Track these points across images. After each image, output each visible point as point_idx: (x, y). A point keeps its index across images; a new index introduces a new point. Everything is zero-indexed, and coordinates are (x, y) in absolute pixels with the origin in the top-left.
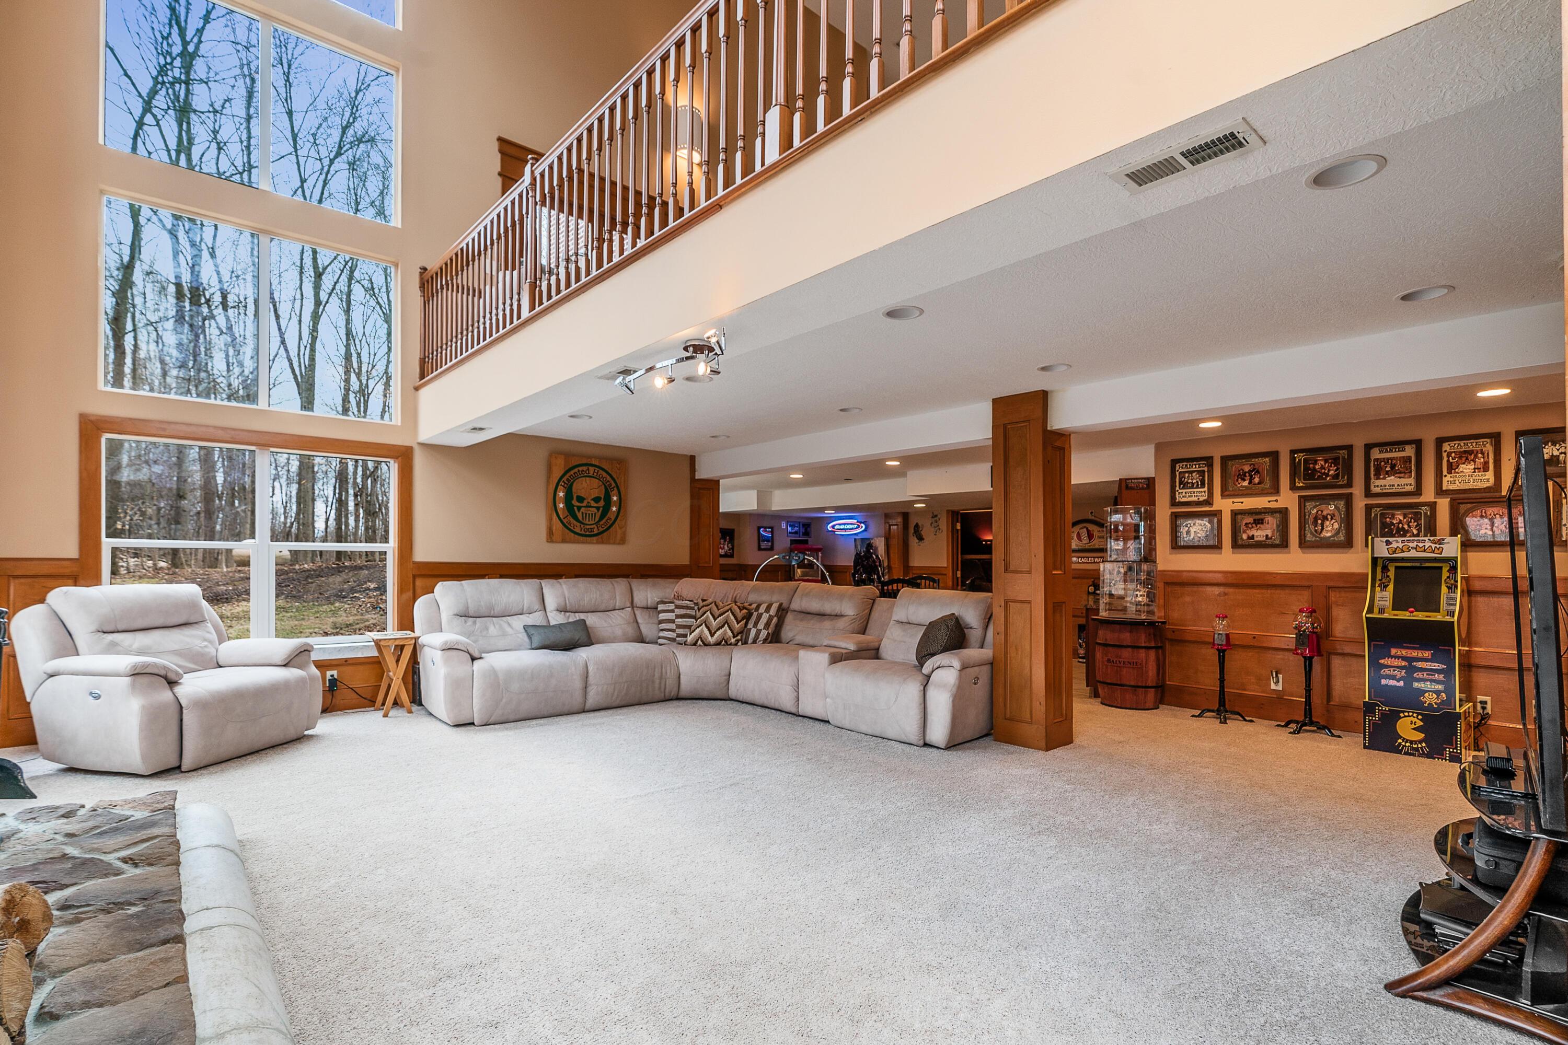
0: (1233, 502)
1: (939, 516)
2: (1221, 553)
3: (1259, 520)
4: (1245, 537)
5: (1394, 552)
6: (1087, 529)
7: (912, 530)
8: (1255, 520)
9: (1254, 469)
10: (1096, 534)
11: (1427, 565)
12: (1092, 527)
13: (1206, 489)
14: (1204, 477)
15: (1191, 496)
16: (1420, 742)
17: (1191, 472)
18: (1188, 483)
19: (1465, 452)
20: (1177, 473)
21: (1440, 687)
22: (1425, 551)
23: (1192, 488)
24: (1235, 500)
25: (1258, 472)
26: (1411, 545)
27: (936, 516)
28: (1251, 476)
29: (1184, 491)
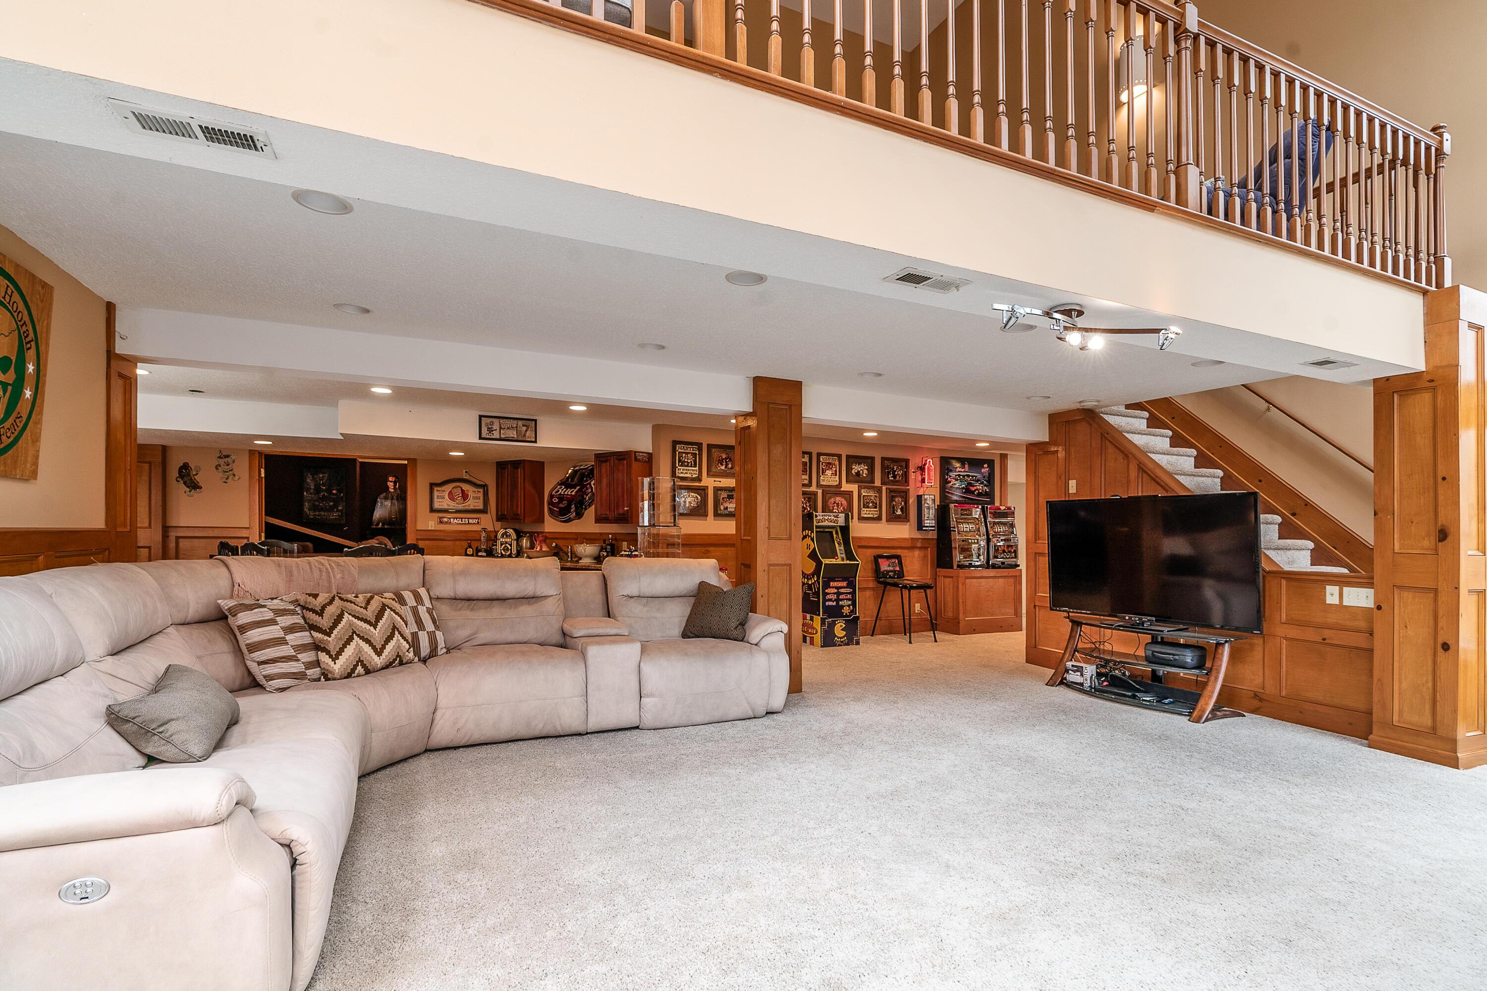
0: (715, 481)
1: (233, 457)
2: (706, 520)
3: (731, 495)
4: (722, 508)
5: (819, 522)
6: (461, 488)
7: (173, 473)
8: (728, 495)
9: (728, 458)
10: (471, 494)
11: (826, 530)
12: (466, 487)
13: (697, 468)
14: (696, 458)
15: (687, 473)
16: (844, 637)
17: (687, 453)
18: (685, 462)
19: (829, 463)
20: (677, 453)
21: (850, 603)
22: (831, 522)
23: (687, 466)
24: (716, 479)
25: (730, 460)
26: (826, 518)
27: (227, 456)
28: (726, 462)
29: (682, 468)
